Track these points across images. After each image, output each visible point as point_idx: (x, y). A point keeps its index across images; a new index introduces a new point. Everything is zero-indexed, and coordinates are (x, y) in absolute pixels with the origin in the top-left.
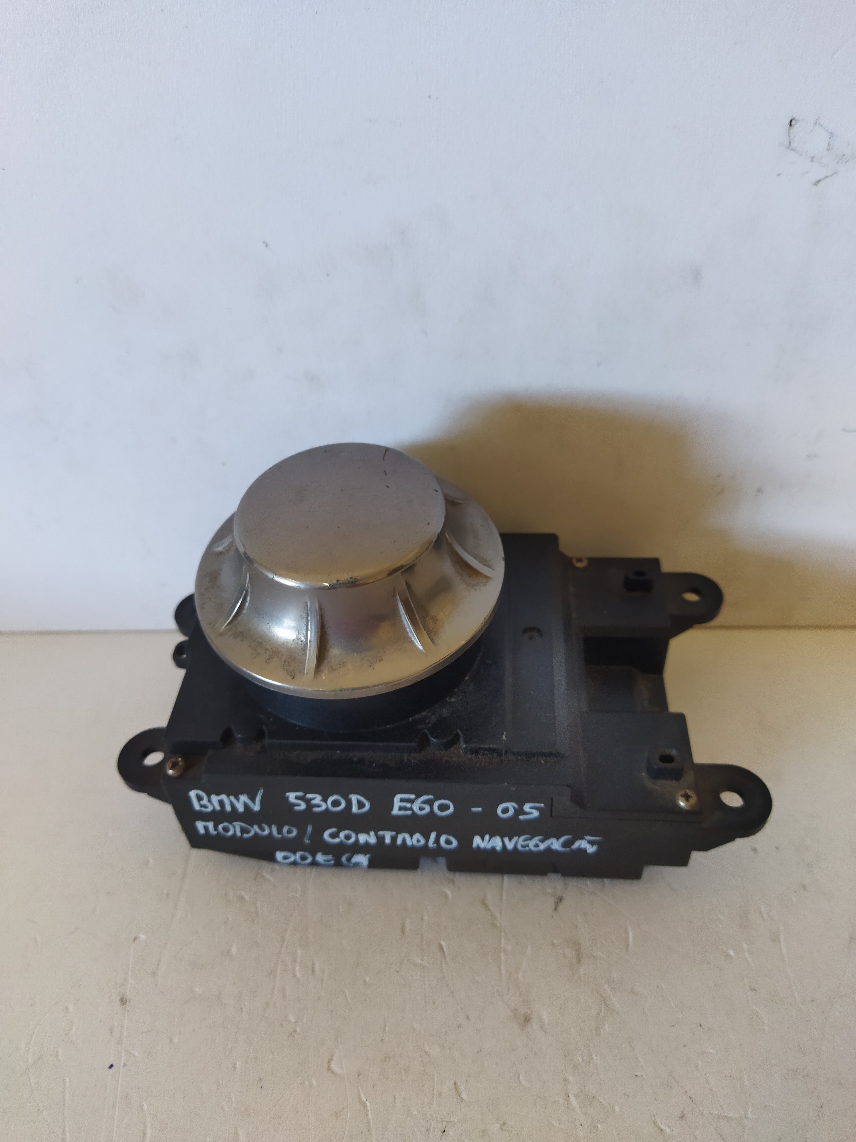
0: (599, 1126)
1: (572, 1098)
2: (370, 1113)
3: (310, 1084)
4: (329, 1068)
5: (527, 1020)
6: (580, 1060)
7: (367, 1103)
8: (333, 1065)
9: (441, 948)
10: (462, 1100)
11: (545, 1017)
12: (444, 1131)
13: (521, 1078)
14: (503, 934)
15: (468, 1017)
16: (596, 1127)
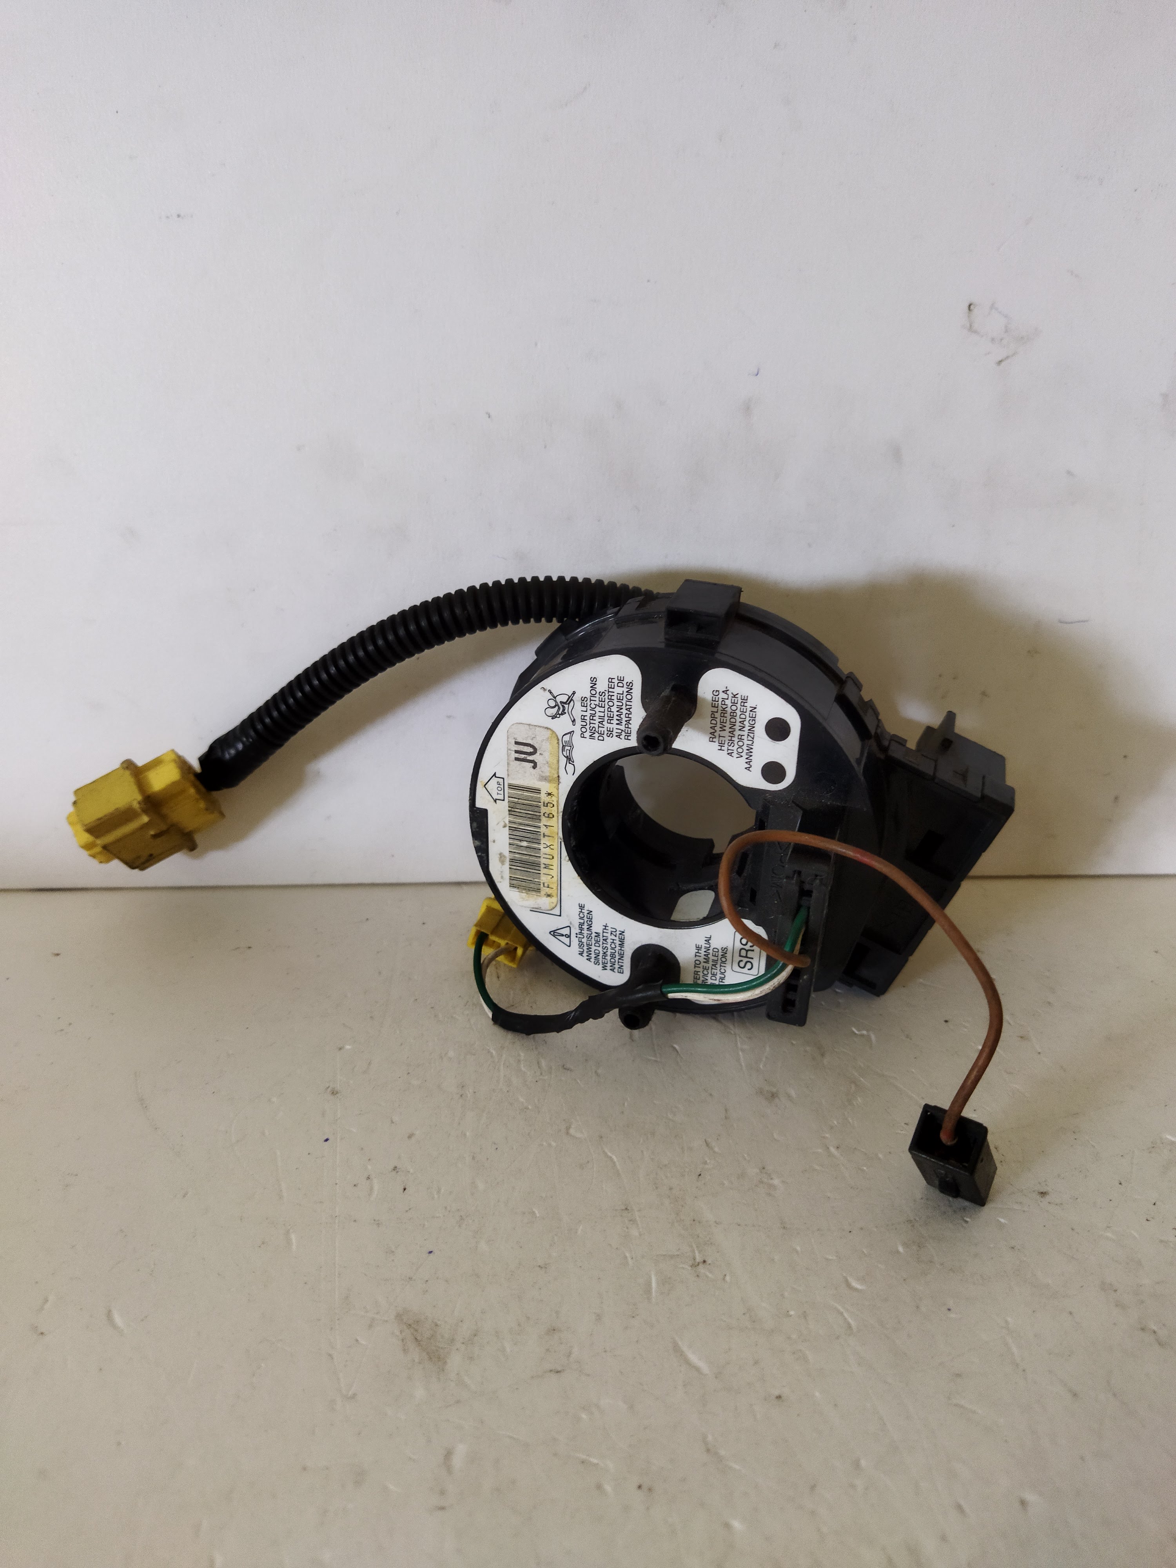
0: (865, 1168)
1: (832, 1149)
2: (617, 1163)
3: (550, 1145)
4: (568, 1133)
5: (773, 1096)
6: (835, 1122)
7: (614, 1157)
8: (572, 1131)
9: (675, 1048)
10: (714, 1152)
11: (793, 1093)
12: (700, 1175)
13: (776, 1136)
14: (738, 1038)
15: (711, 1095)
16: (863, 1171)
